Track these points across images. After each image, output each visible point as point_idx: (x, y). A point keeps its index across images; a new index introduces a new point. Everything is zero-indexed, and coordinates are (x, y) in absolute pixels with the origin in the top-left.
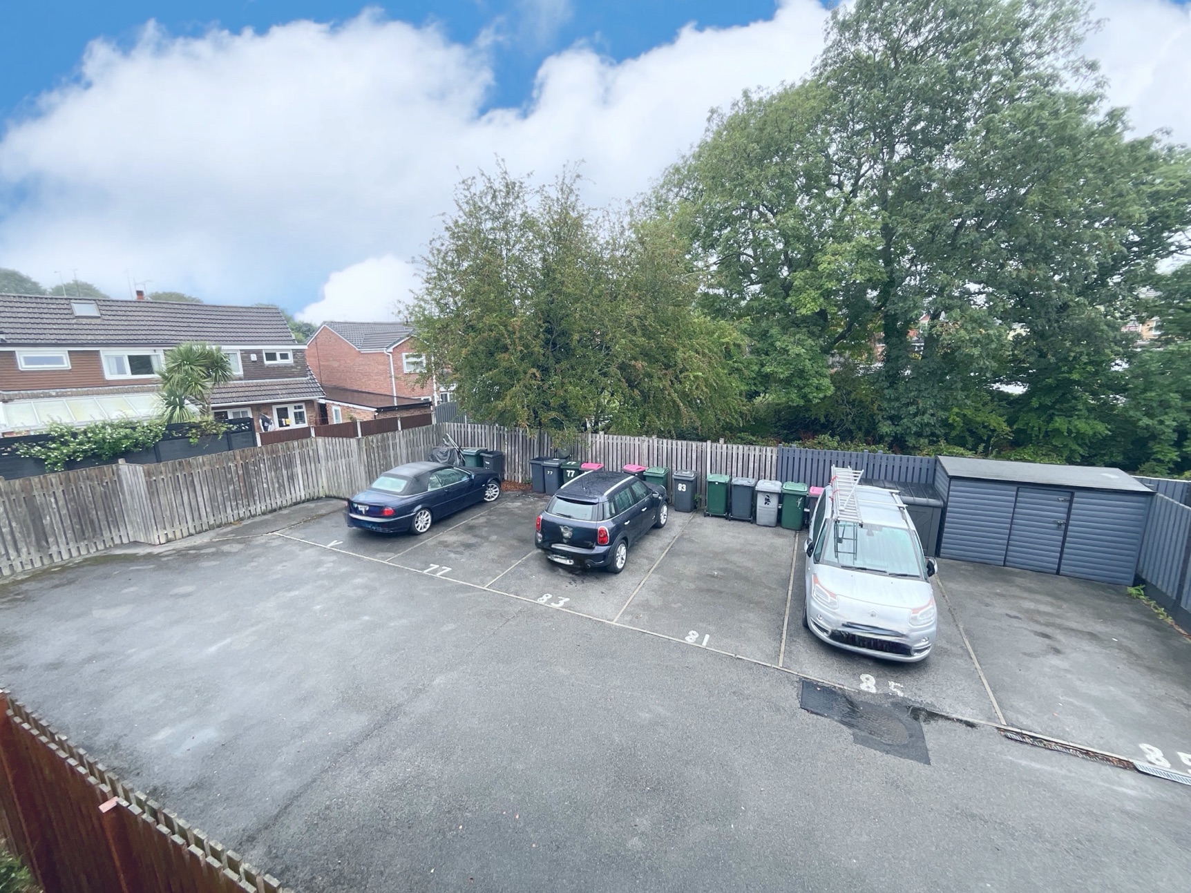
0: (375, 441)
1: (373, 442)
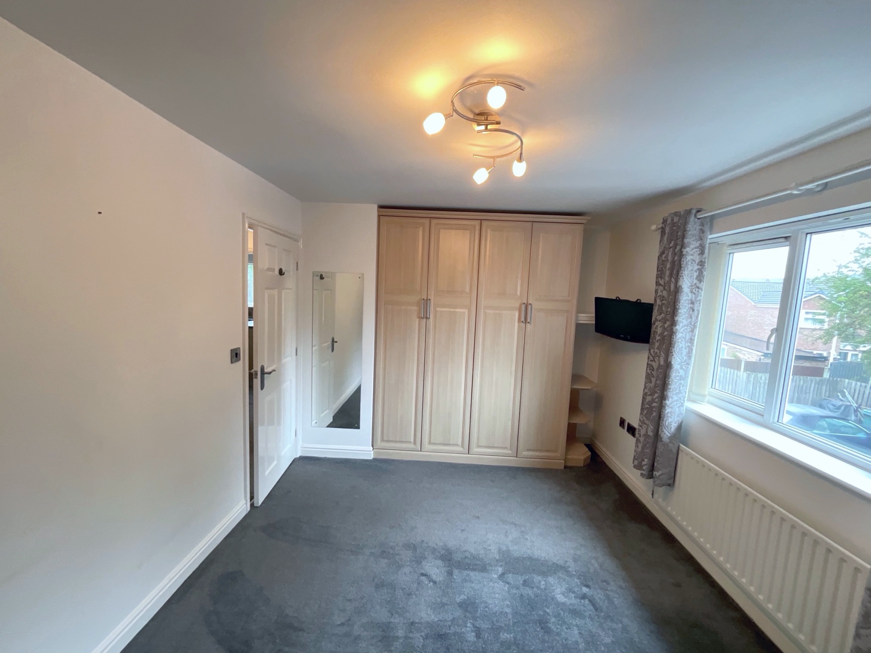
0: (763, 378)
1: (761, 378)
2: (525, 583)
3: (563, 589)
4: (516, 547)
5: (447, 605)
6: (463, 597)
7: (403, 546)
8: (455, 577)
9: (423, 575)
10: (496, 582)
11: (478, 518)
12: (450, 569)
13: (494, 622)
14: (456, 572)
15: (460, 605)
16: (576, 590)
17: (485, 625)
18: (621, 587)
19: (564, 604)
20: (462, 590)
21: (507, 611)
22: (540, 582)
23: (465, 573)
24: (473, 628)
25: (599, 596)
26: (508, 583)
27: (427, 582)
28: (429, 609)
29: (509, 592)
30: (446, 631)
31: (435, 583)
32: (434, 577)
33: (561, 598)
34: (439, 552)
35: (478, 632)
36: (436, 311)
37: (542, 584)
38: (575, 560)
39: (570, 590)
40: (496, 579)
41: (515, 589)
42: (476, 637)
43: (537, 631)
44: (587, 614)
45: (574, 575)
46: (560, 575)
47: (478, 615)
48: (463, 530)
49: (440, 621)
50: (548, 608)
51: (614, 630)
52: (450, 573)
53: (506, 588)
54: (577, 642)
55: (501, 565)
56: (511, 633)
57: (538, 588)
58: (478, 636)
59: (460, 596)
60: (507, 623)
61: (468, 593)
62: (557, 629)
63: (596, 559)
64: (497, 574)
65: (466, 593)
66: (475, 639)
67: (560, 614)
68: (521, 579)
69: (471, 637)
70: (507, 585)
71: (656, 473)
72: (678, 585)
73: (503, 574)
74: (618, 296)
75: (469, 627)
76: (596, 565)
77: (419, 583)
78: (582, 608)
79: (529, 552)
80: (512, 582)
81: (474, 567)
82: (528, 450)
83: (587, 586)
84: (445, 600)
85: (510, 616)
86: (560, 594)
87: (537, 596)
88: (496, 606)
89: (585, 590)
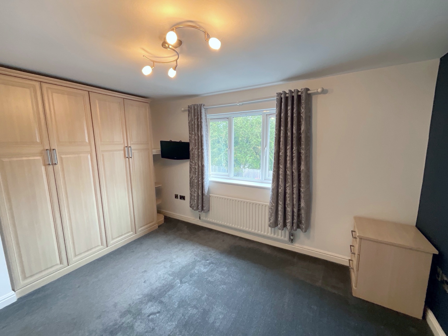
2: (191, 276)
3: (203, 267)
4: (174, 268)
5: (174, 313)
6: (177, 303)
7: (120, 318)
8: (164, 301)
9: (149, 316)
10: (182, 286)
11: (145, 271)
12: (158, 300)
13: (196, 298)
14: (163, 299)
15: (179, 307)
16: (206, 264)
17: (194, 303)
18: (214, 253)
19: (207, 271)
20: (173, 302)
21: (196, 290)
22: (195, 272)
23: (166, 295)
24: (192, 308)
25: (212, 260)
26: (186, 282)
27: (155, 316)
28: (169, 323)
29: (189, 285)
30: (185, 321)
31: (158, 312)
32: (156, 311)
33: (205, 270)
34: (145, 300)
35: (195, 307)
36: (61, 159)
37: (196, 272)
38: (196, 256)
39: (205, 265)
40: (180, 285)
41: (190, 282)
42: (196, 309)
43: (210, 286)
44: (215, 267)
45: (201, 260)
46: (197, 264)
47: (189, 302)
48: (144, 282)
49: (178, 321)
50: (205, 277)
51: (224, 265)
52: (161, 302)
53: (187, 284)
54: (221, 277)
55: (177, 279)
56: (205, 295)
57: (196, 274)
58: (197, 308)
59: (175, 305)
60: (200, 294)
61: (177, 300)
62: (213, 279)
63: (201, 250)
64: (179, 283)
65: (176, 301)
66: (197, 310)
67: (210, 275)
68: (188, 277)
69: (195, 311)
70: (187, 283)
71: (204, 208)
72: (223, 241)
73: (181, 281)
74: (171, 140)
75: (191, 310)
76: (203, 252)
77: (152, 320)
78: (212, 267)
79: (180, 266)
80: (187, 280)
81: (168, 290)
82: (141, 227)
83: (208, 260)
84: (171, 313)
85: (198, 291)
86: (203, 270)
87: (199, 277)
88: (191, 293)
89: (208, 261)
